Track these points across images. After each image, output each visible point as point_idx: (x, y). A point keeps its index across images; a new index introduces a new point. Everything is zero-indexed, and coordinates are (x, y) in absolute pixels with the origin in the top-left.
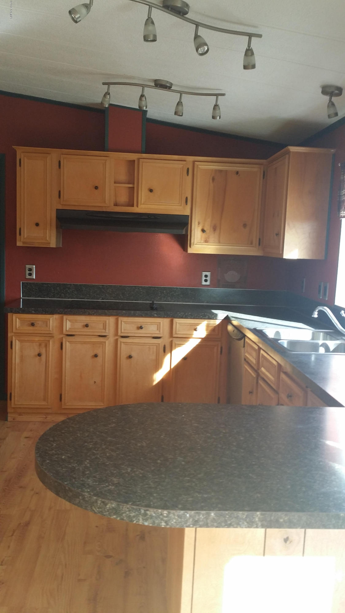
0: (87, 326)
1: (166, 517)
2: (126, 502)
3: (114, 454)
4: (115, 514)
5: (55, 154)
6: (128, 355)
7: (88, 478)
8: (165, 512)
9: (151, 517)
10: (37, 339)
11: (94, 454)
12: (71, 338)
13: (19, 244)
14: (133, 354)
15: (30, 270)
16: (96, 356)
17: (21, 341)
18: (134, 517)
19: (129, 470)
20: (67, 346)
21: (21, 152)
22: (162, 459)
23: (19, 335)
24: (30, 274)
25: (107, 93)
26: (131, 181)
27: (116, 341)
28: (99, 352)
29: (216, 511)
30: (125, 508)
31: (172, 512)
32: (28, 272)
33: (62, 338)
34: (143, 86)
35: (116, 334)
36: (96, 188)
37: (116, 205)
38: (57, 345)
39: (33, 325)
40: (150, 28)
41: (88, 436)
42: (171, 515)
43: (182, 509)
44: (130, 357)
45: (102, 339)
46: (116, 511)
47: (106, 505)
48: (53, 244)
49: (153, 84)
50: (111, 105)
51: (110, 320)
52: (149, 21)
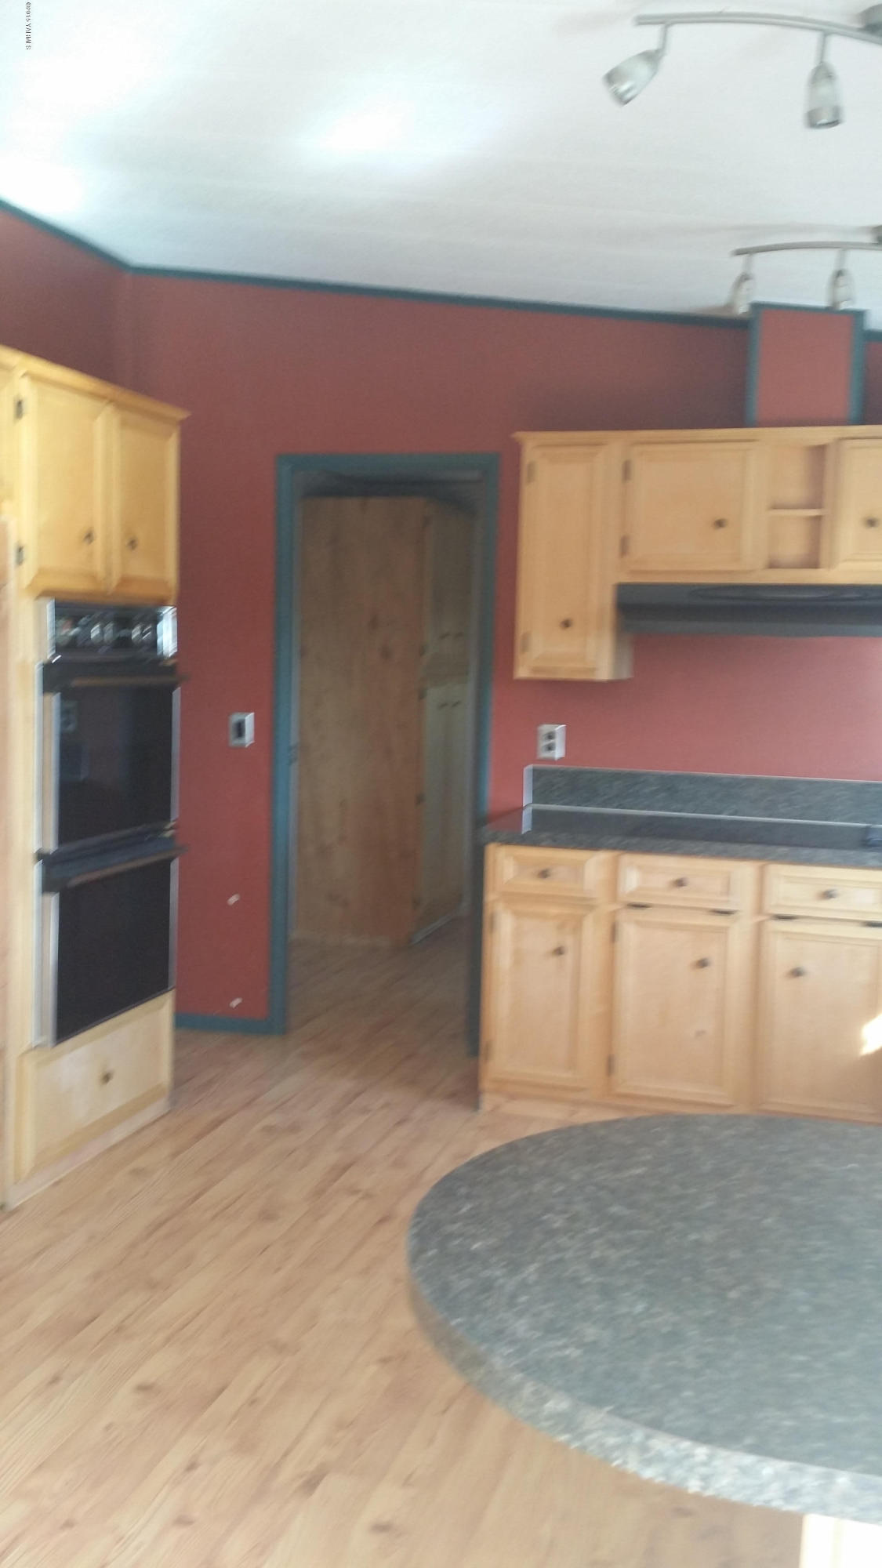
0: (680, 883)
1: (704, 1464)
2: (597, 1402)
3: (613, 1255)
4: (566, 1430)
5: (615, 445)
6: (792, 966)
7: (520, 1315)
8: (701, 1452)
9: (660, 1458)
10: (554, 910)
11: (558, 1249)
12: (639, 914)
13: (522, 672)
14: (807, 965)
15: (551, 736)
16: (702, 964)
17: (517, 915)
18: (617, 1447)
19: (640, 1308)
20: (631, 933)
21: (535, 447)
22: (745, 1288)
23: (512, 898)
24: (550, 748)
25: (744, 278)
26: (816, 502)
27: (759, 928)
28: (712, 952)
29: (858, 1471)
30: (594, 1419)
31: (723, 1453)
32: (543, 743)
33: (614, 913)
34: (843, 247)
35: (759, 910)
36: (720, 524)
37: (773, 565)
38: (604, 931)
39: (544, 874)
40: (824, 90)
41: (560, 1194)
42: (717, 1463)
43: (753, 1450)
44: (797, 973)
45: (720, 921)
46: (567, 1423)
47: (545, 1400)
48: (604, 671)
49: (867, 239)
50: (757, 307)
51: (743, 872)
52: (822, 74)
